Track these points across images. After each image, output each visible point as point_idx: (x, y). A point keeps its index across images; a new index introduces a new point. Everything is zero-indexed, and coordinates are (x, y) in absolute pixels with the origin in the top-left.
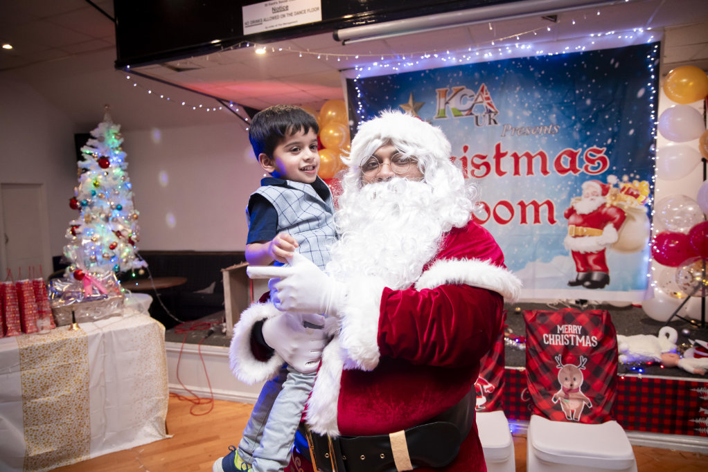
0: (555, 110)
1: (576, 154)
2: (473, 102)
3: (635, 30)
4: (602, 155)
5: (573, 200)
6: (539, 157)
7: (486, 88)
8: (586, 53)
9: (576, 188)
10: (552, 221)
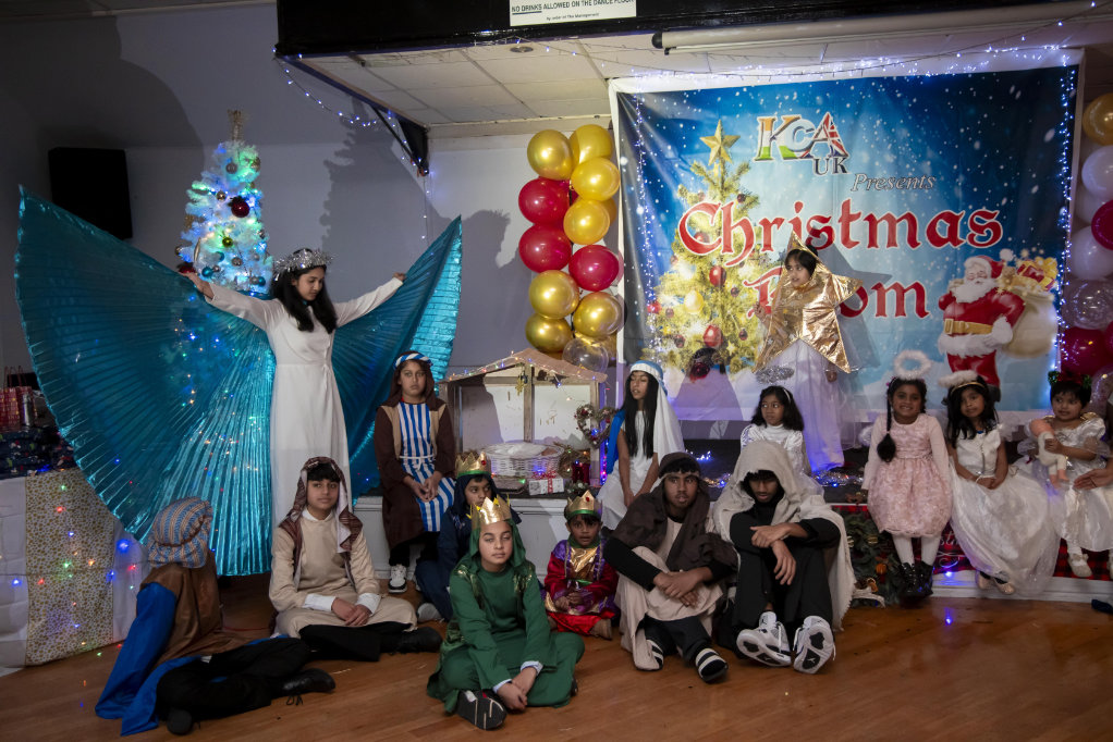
0: (930, 153)
1: (958, 218)
2: (812, 139)
3: (1046, 47)
4: (993, 220)
5: (951, 283)
6: (905, 221)
7: (831, 118)
8: (977, 76)
9: (956, 267)
10: (921, 312)
